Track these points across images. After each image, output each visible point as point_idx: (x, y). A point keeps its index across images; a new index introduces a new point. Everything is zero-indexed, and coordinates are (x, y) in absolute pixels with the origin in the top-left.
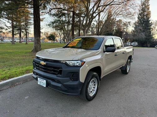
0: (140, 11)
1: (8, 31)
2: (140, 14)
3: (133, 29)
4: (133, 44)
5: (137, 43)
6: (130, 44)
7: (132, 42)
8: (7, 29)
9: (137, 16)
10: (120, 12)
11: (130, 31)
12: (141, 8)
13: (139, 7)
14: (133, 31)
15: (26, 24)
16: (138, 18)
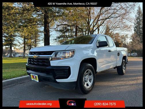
0: (135, 24)
1: (20, 47)
2: (136, 27)
3: (131, 40)
4: (132, 54)
5: (136, 54)
6: (130, 55)
7: (132, 53)
8: (19, 46)
9: (134, 29)
10: (117, 26)
11: (128, 42)
12: (136, 22)
13: (134, 21)
14: (131, 42)
15: (35, 40)
16: (135, 30)
